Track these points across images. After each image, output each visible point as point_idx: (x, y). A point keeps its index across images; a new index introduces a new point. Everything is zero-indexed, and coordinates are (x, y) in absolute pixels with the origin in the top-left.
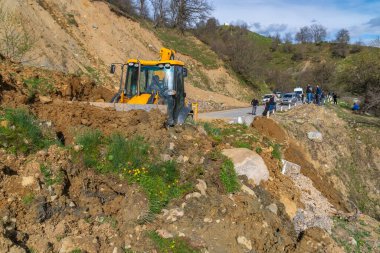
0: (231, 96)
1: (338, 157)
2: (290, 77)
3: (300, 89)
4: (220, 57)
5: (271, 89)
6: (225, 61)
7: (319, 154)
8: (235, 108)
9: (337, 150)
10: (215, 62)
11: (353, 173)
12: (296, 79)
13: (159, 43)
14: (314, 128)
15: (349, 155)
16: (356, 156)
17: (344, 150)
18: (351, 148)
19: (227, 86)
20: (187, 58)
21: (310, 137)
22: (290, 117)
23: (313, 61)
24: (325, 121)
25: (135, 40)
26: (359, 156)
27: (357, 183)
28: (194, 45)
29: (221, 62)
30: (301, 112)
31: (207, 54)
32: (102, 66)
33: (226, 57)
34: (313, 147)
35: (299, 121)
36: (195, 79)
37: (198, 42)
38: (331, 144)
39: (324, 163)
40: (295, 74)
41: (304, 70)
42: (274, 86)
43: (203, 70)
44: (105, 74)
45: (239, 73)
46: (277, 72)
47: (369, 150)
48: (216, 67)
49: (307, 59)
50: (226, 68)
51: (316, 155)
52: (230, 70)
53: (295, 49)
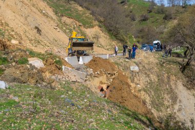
0: (103, 47)
1: (149, 81)
4: (96, 19)
6: (100, 22)
7: (135, 79)
9: (149, 77)
10: (91, 23)
11: (156, 90)
13: (51, 10)
14: (134, 64)
15: (157, 80)
16: (161, 80)
17: (154, 78)
18: (158, 76)
19: (100, 40)
20: (72, 20)
21: (132, 70)
24: (144, 60)
25: (33, 8)
26: (163, 81)
27: (159, 96)
28: (77, 11)
29: (96, 23)
31: (86, 17)
32: (7, 28)
34: (132, 75)
37: (80, 8)
38: (146, 74)
39: (138, 84)
43: (83, 29)
44: (9, 33)
45: (110, 31)
47: (169, 78)
48: (93, 27)
50: (100, 26)
51: (134, 80)
52: (104, 29)
53: (166, 11)
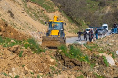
2: (98, 17)
3: (106, 25)
4: (56, 5)
5: (88, 25)
6: (58, 7)
8: (70, 37)
10: (53, 8)
12: (102, 18)
20: (35, 5)
22: (105, 42)
23: (112, 7)
29: (57, 8)
30: (111, 39)
31: (48, 3)
33: (59, 5)
35: (110, 44)
36: (41, 19)
40: (101, 15)
41: (107, 12)
42: (89, 23)
43: (46, 13)
45: (68, 15)
46: (90, 14)
48: (54, 11)
49: (108, 5)
50: (60, 11)
52: (63, 13)
